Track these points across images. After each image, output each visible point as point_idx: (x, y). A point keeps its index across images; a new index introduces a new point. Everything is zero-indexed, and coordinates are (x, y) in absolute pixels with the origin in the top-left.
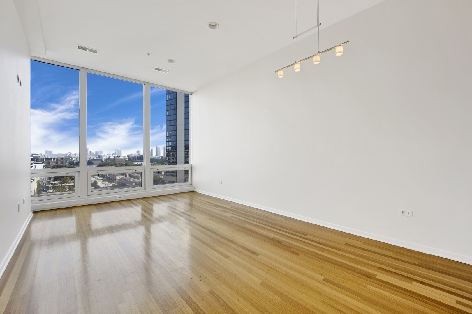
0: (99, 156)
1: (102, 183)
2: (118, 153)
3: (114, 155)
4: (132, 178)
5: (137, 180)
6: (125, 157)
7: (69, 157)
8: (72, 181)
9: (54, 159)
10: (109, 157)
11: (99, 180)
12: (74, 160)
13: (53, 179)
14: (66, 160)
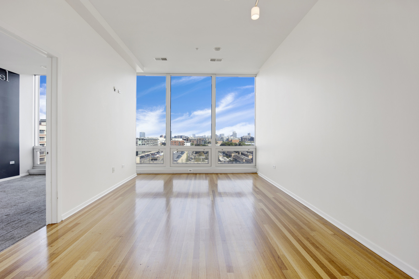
0: (222, 138)
1: (222, 158)
2: (234, 135)
3: (231, 137)
4: (243, 156)
5: (246, 157)
6: (239, 138)
7: (204, 138)
8: (205, 155)
9: (196, 139)
10: (228, 138)
11: (221, 155)
12: (207, 141)
13: (195, 153)
14: (202, 140)
